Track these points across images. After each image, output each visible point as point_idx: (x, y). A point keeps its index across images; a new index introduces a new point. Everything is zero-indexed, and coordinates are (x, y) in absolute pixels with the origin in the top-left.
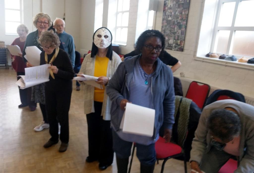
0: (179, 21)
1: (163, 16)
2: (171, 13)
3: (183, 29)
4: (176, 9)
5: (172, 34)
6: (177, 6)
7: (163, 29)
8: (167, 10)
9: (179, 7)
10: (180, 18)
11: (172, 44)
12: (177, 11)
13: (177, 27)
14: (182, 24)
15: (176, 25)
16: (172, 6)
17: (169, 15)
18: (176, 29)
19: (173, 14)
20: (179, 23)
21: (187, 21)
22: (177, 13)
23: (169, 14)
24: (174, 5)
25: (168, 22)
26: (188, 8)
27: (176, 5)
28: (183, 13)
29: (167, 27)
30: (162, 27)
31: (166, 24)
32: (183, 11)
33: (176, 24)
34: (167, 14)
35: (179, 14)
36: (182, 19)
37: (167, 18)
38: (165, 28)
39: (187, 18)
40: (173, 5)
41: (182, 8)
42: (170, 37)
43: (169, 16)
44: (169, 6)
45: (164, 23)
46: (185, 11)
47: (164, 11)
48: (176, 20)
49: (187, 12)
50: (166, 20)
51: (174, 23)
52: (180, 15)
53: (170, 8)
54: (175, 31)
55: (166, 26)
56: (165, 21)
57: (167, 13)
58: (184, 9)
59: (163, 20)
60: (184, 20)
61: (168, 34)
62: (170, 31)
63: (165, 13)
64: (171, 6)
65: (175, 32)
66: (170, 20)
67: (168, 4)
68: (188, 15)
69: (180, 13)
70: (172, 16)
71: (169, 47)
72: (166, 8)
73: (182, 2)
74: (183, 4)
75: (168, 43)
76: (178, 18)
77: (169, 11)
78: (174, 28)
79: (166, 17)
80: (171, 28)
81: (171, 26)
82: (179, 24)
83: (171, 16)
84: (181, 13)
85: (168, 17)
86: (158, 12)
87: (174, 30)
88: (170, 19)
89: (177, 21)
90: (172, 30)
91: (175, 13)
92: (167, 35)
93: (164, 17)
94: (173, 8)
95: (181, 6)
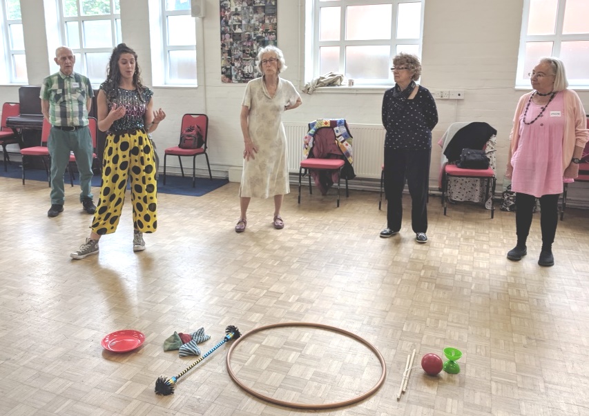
0: (260, 35)
1: (221, 26)
2: (241, 22)
4: (251, 15)
5: (248, 57)
6: (251, 10)
7: (226, 49)
8: (230, 17)
9: (256, 11)
10: (261, 30)
11: (253, 74)
12: (252, 18)
13: (258, 44)
14: (266, 39)
15: (255, 42)
16: (239, 9)
17: (235, 26)
18: (255, 47)
19: (244, 22)
20: (259, 38)
21: (276, 34)
22: (252, 22)
23: (235, 23)
24: (245, 9)
25: (236, 37)
26: (275, 14)
27: (248, 9)
28: (267, 21)
29: (235, 45)
30: (223, 45)
31: (232, 40)
32: (266, 18)
33: (255, 40)
34: (229, 23)
35: (257, 23)
36: (266, 31)
37: (230, 29)
38: (229, 47)
39: (276, 29)
40: (243, 8)
41: (263, 14)
42: (244, 61)
43: (237, 27)
44: (233, 9)
45: (225, 39)
46: (270, 19)
47: (221, 18)
48: (253, 34)
49: (275, 19)
50: (230, 34)
51: (249, 38)
52: (261, 24)
53: (236, 14)
54: (255, 51)
55: (232, 44)
56: (227, 35)
57: (230, 21)
58: (269, 15)
59: (223, 33)
60: (270, 33)
61: (239, 57)
62: (244, 51)
63: (226, 23)
64: (236, 9)
65: (255, 53)
66: (240, 35)
67: (229, 6)
68: (276, 24)
69: (260, 22)
70: (243, 27)
71: (246, 78)
72: (226, 13)
73: (261, 4)
74: (263, 7)
75: (243, 73)
76: (256, 29)
77: (236, 18)
78: (252, 46)
79: (228, 28)
80: (244, 46)
81: (245, 44)
82: (261, 40)
83: (240, 26)
84: (263, 22)
85: (235, 29)
86: (206, 21)
87: (252, 50)
88: (238, 31)
89: (255, 35)
90: (248, 50)
91: (249, 22)
92: (237, 59)
93: (223, 28)
94: (243, 12)
95: (260, 10)
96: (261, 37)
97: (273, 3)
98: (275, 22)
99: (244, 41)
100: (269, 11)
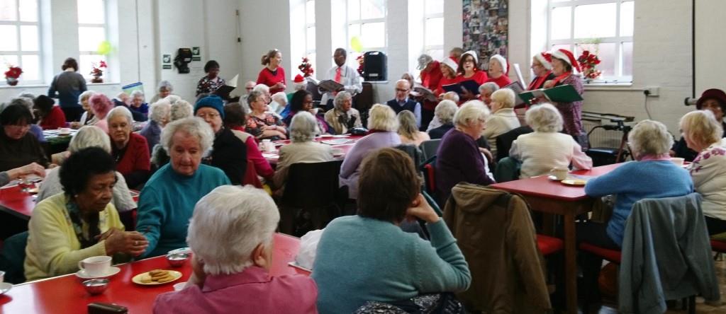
0: (494, 35)
1: (464, 28)
2: (478, 24)
3: (503, 47)
4: (487, 18)
6: (487, 13)
8: (470, 20)
9: (491, 13)
10: (495, 31)
12: (487, 21)
14: (499, 39)
15: (490, 42)
16: (478, 13)
17: (474, 27)
18: (490, 46)
19: (481, 24)
21: (507, 35)
22: (488, 24)
23: (474, 25)
24: (482, 12)
25: (475, 37)
26: (506, 16)
27: (485, 12)
28: (500, 23)
29: (474, 45)
31: (471, 41)
32: (499, 20)
33: (489, 40)
34: (470, 26)
35: (492, 25)
36: (499, 32)
37: (471, 31)
39: (507, 30)
40: (480, 12)
41: (497, 17)
43: (476, 29)
44: (473, 13)
45: (466, 39)
46: (502, 21)
47: (464, 21)
48: (488, 34)
49: (506, 21)
50: (470, 35)
51: (485, 38)
52: (495, 26)
53: (475, 17)
54: (490, 50)
55: (471, 44)
56: (468, 36)
57: (470, 23)
58: (502, 17)
59: (465, 34)
64: (475, 13)
66: (478, 35)
67: (470, 10)
68: (507, 26)
69: (494, 24)
70: (480, 28)
72: (468, 16)
73: (496, 8)
74: (497, 10)
76: (491, 31)
77: (475, 20)
78: (487, 46)
79: (469, 30)
80: (481, 46)
81: (482, 44)
82: (494, 40)
83: (478, 28)
84: (496, 24)
85: (474, 30)
87: (488, 49)
89: (490, 35)
91: (485, 24)
93: (465, 30)
94: (480, 16)
95: (494, 13)
96: (495, 38)
97: (505, 7)
98: (506, 24)
99: (481, 42)
100: (501, 14)
